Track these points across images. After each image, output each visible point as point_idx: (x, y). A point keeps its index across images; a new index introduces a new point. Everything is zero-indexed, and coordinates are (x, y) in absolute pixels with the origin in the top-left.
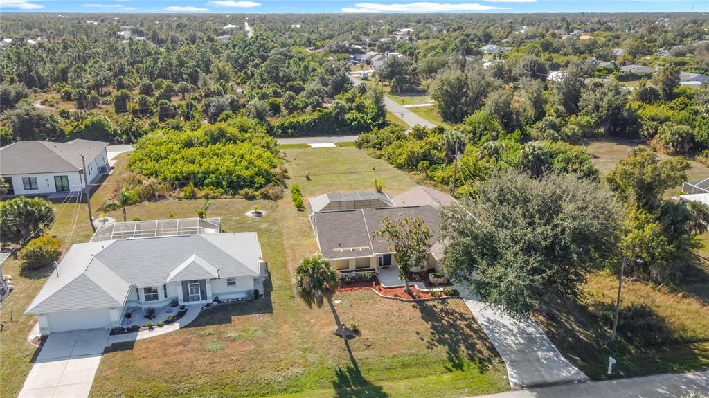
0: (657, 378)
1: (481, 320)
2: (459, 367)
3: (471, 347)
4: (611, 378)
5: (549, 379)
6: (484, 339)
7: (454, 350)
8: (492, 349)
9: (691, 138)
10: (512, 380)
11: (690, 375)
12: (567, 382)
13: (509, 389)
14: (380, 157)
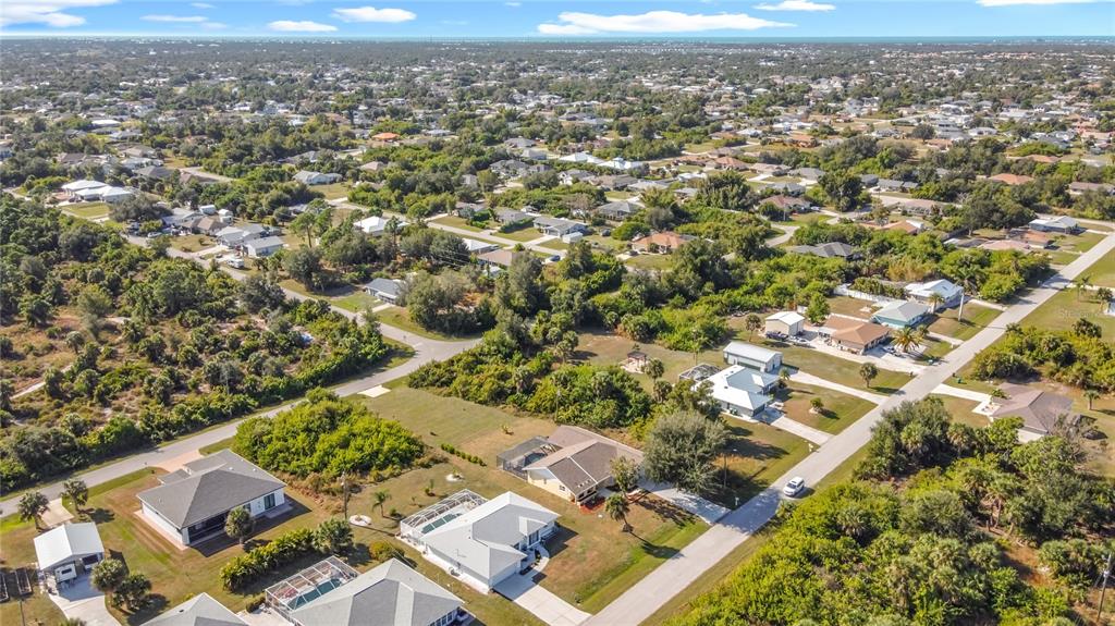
0: (753, 500)
1: (671, 501)
2: (683, 525)
3: (679, 514)
4: (739, 506)
5: (720, 516)
6: (681, 509)
7: (675, 519)
8: (688, 512)
9: (647, 325)
10: (709, 522)
11: (761, 494)
12: (726, 515)
13: (710, 527)
14: (449, 395)
